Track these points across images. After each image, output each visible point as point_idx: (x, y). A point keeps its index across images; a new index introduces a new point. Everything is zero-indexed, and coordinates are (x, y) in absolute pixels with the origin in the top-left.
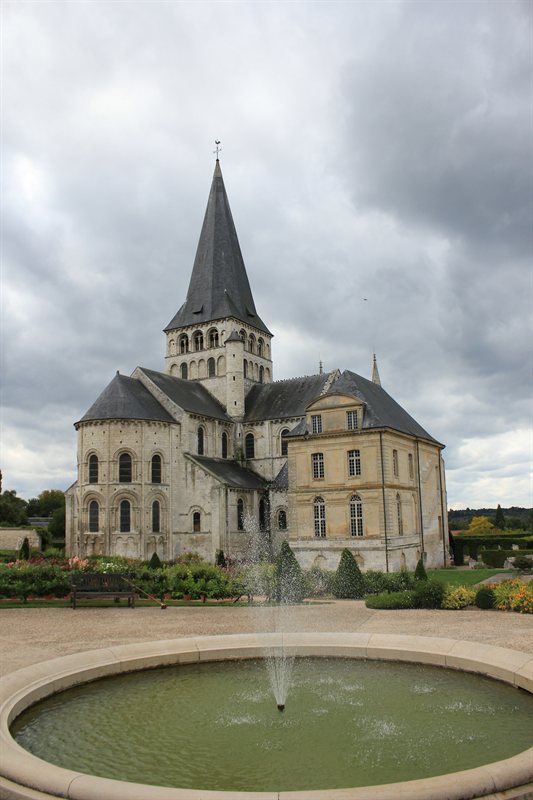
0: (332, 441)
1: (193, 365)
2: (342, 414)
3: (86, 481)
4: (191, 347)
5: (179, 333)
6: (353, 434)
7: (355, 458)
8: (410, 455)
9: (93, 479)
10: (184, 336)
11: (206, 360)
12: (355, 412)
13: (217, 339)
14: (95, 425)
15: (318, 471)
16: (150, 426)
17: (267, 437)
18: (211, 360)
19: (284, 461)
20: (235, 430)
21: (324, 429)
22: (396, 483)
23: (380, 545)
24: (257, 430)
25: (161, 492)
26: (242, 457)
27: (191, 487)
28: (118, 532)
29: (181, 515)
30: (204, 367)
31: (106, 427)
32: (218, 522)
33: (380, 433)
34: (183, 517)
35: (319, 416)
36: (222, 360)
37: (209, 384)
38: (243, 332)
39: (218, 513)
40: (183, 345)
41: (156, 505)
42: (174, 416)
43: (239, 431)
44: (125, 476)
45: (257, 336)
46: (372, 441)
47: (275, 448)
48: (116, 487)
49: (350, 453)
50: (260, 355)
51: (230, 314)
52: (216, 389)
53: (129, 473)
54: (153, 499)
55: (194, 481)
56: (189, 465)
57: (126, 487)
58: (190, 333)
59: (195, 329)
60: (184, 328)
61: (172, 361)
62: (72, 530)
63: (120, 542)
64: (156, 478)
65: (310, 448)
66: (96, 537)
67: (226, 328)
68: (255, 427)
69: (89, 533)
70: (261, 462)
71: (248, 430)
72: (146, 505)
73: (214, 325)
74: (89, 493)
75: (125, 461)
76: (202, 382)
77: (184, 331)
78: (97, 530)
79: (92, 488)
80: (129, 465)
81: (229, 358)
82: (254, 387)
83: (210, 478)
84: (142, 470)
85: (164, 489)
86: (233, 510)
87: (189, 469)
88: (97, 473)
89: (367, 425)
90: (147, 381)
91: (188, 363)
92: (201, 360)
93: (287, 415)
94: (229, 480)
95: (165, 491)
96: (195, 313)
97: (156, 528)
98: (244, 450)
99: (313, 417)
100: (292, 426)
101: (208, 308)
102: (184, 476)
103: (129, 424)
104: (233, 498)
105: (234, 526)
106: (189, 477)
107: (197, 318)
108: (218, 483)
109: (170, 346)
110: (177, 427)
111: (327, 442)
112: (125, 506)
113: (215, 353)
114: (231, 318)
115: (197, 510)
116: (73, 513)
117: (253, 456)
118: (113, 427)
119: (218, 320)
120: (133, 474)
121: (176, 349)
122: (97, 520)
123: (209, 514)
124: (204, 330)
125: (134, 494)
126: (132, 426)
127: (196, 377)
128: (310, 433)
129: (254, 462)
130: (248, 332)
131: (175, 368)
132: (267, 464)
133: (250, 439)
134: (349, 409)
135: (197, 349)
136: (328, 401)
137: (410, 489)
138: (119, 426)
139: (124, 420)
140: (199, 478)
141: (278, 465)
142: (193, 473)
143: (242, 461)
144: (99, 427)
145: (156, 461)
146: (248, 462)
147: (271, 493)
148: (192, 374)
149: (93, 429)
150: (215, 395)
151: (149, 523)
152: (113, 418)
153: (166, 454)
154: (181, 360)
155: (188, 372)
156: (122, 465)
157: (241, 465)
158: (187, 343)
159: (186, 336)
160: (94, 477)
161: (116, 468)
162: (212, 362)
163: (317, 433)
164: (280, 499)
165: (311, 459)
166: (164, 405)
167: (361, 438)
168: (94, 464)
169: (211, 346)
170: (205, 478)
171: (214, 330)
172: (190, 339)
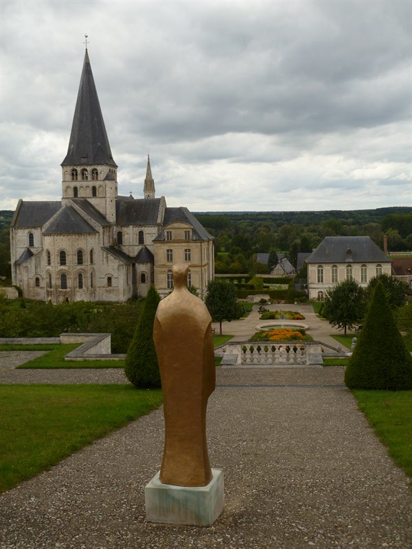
0: (177, 244)
1: (82, 189)
2: (182, 233)
3: (58, 264)
4: (79, 177)
5: (71, 168)
6: (188, 242)
7: (188, 253)
11: (91, 187)
12: (189, 232)
13: (97, 174)
15: (170, 257)
17: (130, 233)
18: (94, 187)
19: (140, 247)
21: (173, 238)
24: (125, 230)
25: (94, 268)
26: (117, 244)
27: (106, 264)
28: (78, 289)
29: (100, 278)
30: (89, 193)
32: (122, 282)
33: (201, 242)
34: (102, 279)
35: (171, 232)
36: (101, 188)
37: (93, 201)
38: (110, 171)
39: (122, 278)
40: (74, 174)
41: (92, 274)
42: (95, 228)
43: (115, 230)
44: (80, 262)
45: (114, 170)
46: (197, 246)
47: (135, 240)
48: (76, 267)
49: (186, 250)
52: (98, 205)
53: (82, 260)
54: (91, 272)
55: (108, 261)
56: (105, 254)
57: (81, 267)
58: (79, 169)
59: (82, 168)
60: (75, 165)
61: (67, 184)
63: (78, 293)
64: (92, 262)
65: (165, 247)
66: (66, 292)
67: (103, 170)
68: (123, 228)
69: (61, 290)
70: (127, 247)
71: (119, 229)
72: (89, 275)
73: (95, 167)
74: (61, 270)
75: (80, 254)
76: (88, 200)
77: (75, 167)
78: (66, 288)
79: (63, 267)
80: (81, 256)
81: (108, 189)
84: (86, 257)
85: (94, 266)
87: (105, 256)
88: (65, 260)
89: (194, 238)
90: (77, 207)
91: (78, 187)
92: (87, 187)
93: (142, 223)
96: (82, 157)
97: (92, 286)
98: (117, 240)
99: (167, 232)
101: (91, 156)
102: (101, 259)
103: (81, 236)
106: (105, 260)
107: (83, 160)
108: (122, 263)
109: (65, 175)
110: (98, 234)
111: (174, 244)
112: (80, 276)
113: (97, 184)
115: (110, 276)
117: (122, 244)
118: (74, 236)
119: (99, 164)
120: (84, 260)
121: (69, 177)
122: (66, 283)
123: (117, 278)
124: (89, 169)
125: (85, 270)
126: (83, 237)
127: (83, 196)
128: (166, 239)
129: (122, 247)
131: (69, 189)
132: (131, 249)
133: (120, 235)
134: (186, 230)
135: (83, 179)
136: (176, 225)
138: (77, 236)
139: (79, 234)
140: (110, 260)
141: (137, 249)
142: (107, 257)
145: (92, 252)
146: (119, 247)
147: (137, 264)
148: (81, 194)
149: (62, 237)
150: (97, 208)
151: (90, 284)
152: (74, 233)
153: (95, 248)
154: (73, 184)
155: (79, 193)
156: (78, 256)
157: (116, 247)
158: (77, 175)
159: (76, 170)
160: (63, 262)
161: (76, 258)
162: (94, 189)
163: (170, 240)
164: (142, 268)
165: (166, 252)
166: (90, 223)
167: (191, 244)
168: (63, 255)
169: (93, 179)
170: (114, 261)
171: (96, 169)
172: (79, 172)
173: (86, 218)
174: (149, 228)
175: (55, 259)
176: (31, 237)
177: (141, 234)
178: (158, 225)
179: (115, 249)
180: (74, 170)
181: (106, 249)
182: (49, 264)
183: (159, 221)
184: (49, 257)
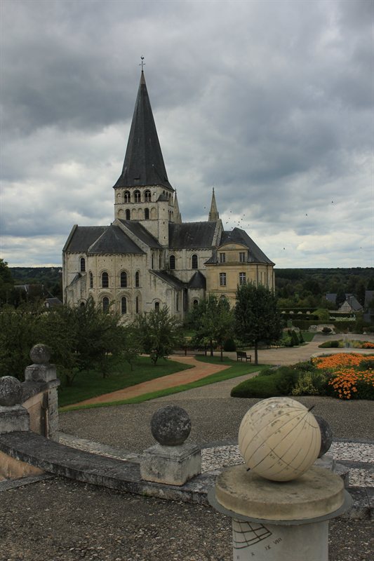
0: (231, 267)
1: (134, 211)
2: (237, 254)
3: (100, 286)
4: (132, 200)
5: (124, 190)
6: (243, 264)
7: (243, 276)
11: (143, 209)
12: (244, 253)
13: (150, 196)
15: (223, 282)
16: (135, 256)
17: (183, 258)
18: (146, 209)
19: (194, 272)
20: (165, 252)
21: (226, 260)
24: (178, 253)
25: (139, 292)
26: (169, 268)
27: (154, 288)
28: (121, 314)
30: (141, 215)
31: (112, 257)
33: (257, 265)
34: (149, 304)
35: (224, 254)
36: (154, 210)
37: (145, 224)
38: (164, 193)
39: (171, 303)
40: (127, 197)
41: (137, 299)
42: (142, 249)
43: (167, 254)
44: (124, 284)
45: (169, 192)
46: (252, 269)
47: (188, 264)
48: (119, 290)
49: (241, 274)
52: (150, 228)
53: (126, 282)
54: (136, 296)
55: (155, 285)
56: (152, 277)
57: (124, 290)
58: (132, 191)
59: (135, 189)
60: (127, 187)
61: (119, 207)
63: (121, 318)
64: (137, 285)
65: (218, 270)
67: (156, 191)
68: (176, 252)
70: (180, 272)
71: (171, 253)
72: (133, 299)
73: (148, 188)
74: (103, 293)
75: (124, 276)
76: (140, 222)
77: (128, 189)
79: (105, 290)
80: (125, 278)
81: (161, 211)
83: (166, 285)
84: (131, 280)
85: (140, 290)
86: (175, 300)
87: (152, 279)
88: (108, 282)
89: (250, 260)
90: (124, 227)
91: (131, 210)
92: (140, 209)
93: (196, 247)
96: (135, 179)
97: (137, 311)
98: (170, 265)
99: (221, 254)
101: (144, 177)
102: (149, 282)
103: (125, 256)
106: (152, 283)
107: (137, 182)
109: (117, 197)
110: (145, 256)
111: (228, 267)
112: (124, 300)
113: (150, 206)
114: (159, 185)
115: (158, 301)
117: (175, 268)
118: (117, 257)
119: (152, 186)
120: (128, 283)
121: (122, 200)
123: (165, 303)
124: (142, 190)
125: (129, 294)
126: (127, 257)
127: (135, 219)
128: (219, 262)
129: (175, 271)
131: (121, 213)
132: (184, 273)
133: (173, 259)
134: (241, 251)
135: (136, 201)
136: (230, 246)
138: (120, 257)
139: (122, 253)
140: (158, 284)
141: (190, 274)
142: (155, 281)
144: (108, 257)
145: (137, 275)
146: (171, 271)
147: (189, 290)
148: (134, 217)
149: (104, 257)
150: (150, 231)
151: (134, 309)
152: (117, 253)
153: (141, 271)
154: (125, 207)
155: (131, 215)
156: (122, 278)
157: (169, 272)
158: (129, 197)
159: (129, 192)
160: (105, 284)
161: (119, 280)
162: (147, 211)
163: (223, 263)
164: (194, 294)
165: (219, 275)
166: (136, 243)
167: (247, 267)
168: (105, 277)
169: (146, 201)
170: (162, 284)
171: (148, 191)
172: (131, 195)
173: (133, 239)
174: (203, 252)
175: (98, 281)
176: (83, 261)
177: (195, 257)
178: (213, 248)
179: (167, 273)
180: (127, 192)
181: (156, 273)
182: (92, 287)
183: (214, 244)
184: (92, 279)
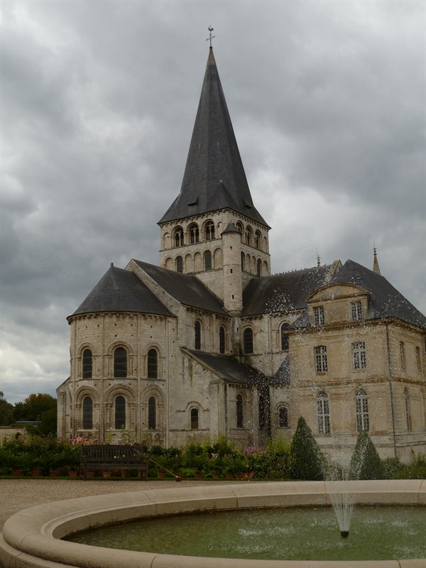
0: (335, 333)
1: (189, 258)
2: (347, 306)
3: (79, 376)
4: (186, 240)
5: (174, 225)
7: (360, 350)
8: (418, 348)
9: (87, 374)
10: (179, 229)
11: (202, 253)
12: (359, 302)
13: (213, 231)
14: (89, 318)
15: (322, 364)
16: (145, 319)
17: (266, 330)
18: (207, 253)
19: (284, 356)
20: (233, 324)
21: (327, 320)
22: (403, 376)
23: (387, 442)
25: (157, 388)
26: (241, 352)
27: (189, 382)
28: (113, 429)
29: (179, 411)
30: (200, 262)
31: (100, 320)
32: (216, 419)
33: (387, 324)
34: (179, 413)
35: (321, 307)
36: (219, 253)
37: (205, 278)
38: (239, 224)
39: (217, 410)
40: (178, 237)
41: (152, 401)
42: (170, 309)
43: (237, 325)
44: (121, 370)
45: (254, 228)
46: (380, 332)
47: (274, 343)
48: (111, 382)
49: (355, 345)
50: (257, 248)
51: (227, 205)
52: (213, 283)
53: (124, 368)
54: (148, 395)
55: (191, 376)
56: (186, 360)
57: (121, 382)
58: (185, 225)
59: (190, 222)
60: (179, 220)
61: (166, 254)
62: (64, 428)
64: (152, 372)
65: (310, 341)
66: (90, 433)
67: (222, 220)
68: (253, 321)
69: (82, 430)
70: (261, 358)
71: (246, 324)
72: (141, 400)
73: (210, 217)
74: (83, 389)
75: (120, 356)
76: (198, 276)
77: (179, 224)
78: (92, 428)
79: (86, 383)
80: (125, 360)
81: (226, 251)
82: (252, 281)
83: (208, 373)
84: (138, 364)
85: (160, 385)
86: (232, 406)
87: (187, 364)
89: (372, 315)
90: (142, 273)
91: (184, 257)
92: (197, 253)
93: (287, 309)
94: (227, 375)
95: (161, 387)
96: (189, 205)
97: (152, 424)
98: (243, 345)
99: (315, 308)
100: (292, 319)
101: (203, 199)
102: (181, 370)
103: (124, 317)
104: (232, 393)
105: (233, 423)
106: (187, 372)
107: (192, 210)
108: (216, 378)
109: (164, 239)
110: (174, 321)
111: (330, 334)
112: (120, 402)
113: (212, 246)
114: (227, 209)
115: (195, 406)
116: (64, 411)
117: (252, 352)
118: (107, 320)
119: (214, 212)
120: (129, 369)
121: (170, 242)
122: (90, 416)
123: (208, 410)
124: (200, 222)
125: (129, 390)
127: (191, 271)
128: (313, 325)
129: (252, 357)
130: (245, 223)
131: (170, 262)
133: (249, 334)
134: (353, 299)
135: (192, 242)
137: (418, 383)
138: (114, 319)
139: (120, 313)
140: (196, 373)
141: (279, 360)
142: (191, 367)
143: (241, 356)
144: (93, 320)
145: (152, 355)
146: (247, 358)
147: (271, 389)
148: (188, 268)
149: (87, 322)
150: (212, 289)
151: (145, 420)
153: (162, 347)
154: (176, 253)
155: (184, 266)
156: (117, 359)
157: (240, 359)
158: (182, 236)
159: (182, 230)
160: (88, 372)
161: (111, 363)
162: (208, 255)
163: (321, 325)
164: (281, 396)
165: (313, 352)
167: (366, 330)
168: (87, 358)
169: (208, 239)
170: (203, 373)
171: (210, 222)
172: (185, 232)
177: (285, 328)
